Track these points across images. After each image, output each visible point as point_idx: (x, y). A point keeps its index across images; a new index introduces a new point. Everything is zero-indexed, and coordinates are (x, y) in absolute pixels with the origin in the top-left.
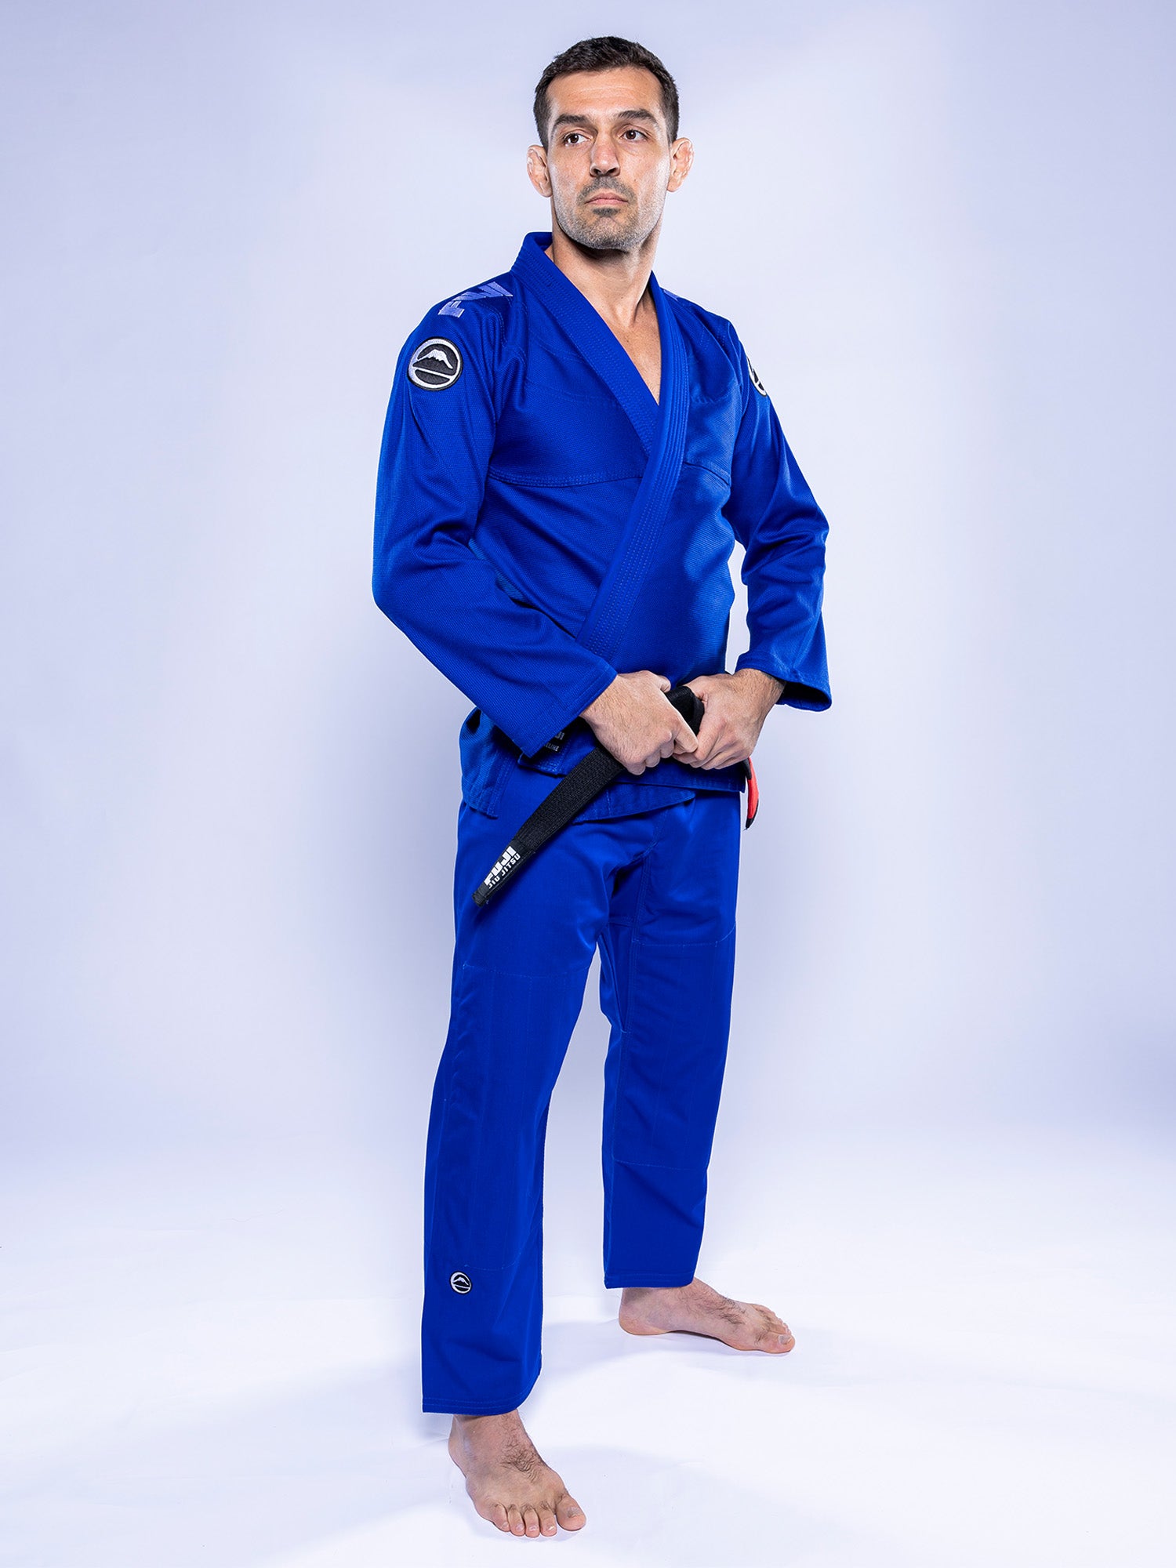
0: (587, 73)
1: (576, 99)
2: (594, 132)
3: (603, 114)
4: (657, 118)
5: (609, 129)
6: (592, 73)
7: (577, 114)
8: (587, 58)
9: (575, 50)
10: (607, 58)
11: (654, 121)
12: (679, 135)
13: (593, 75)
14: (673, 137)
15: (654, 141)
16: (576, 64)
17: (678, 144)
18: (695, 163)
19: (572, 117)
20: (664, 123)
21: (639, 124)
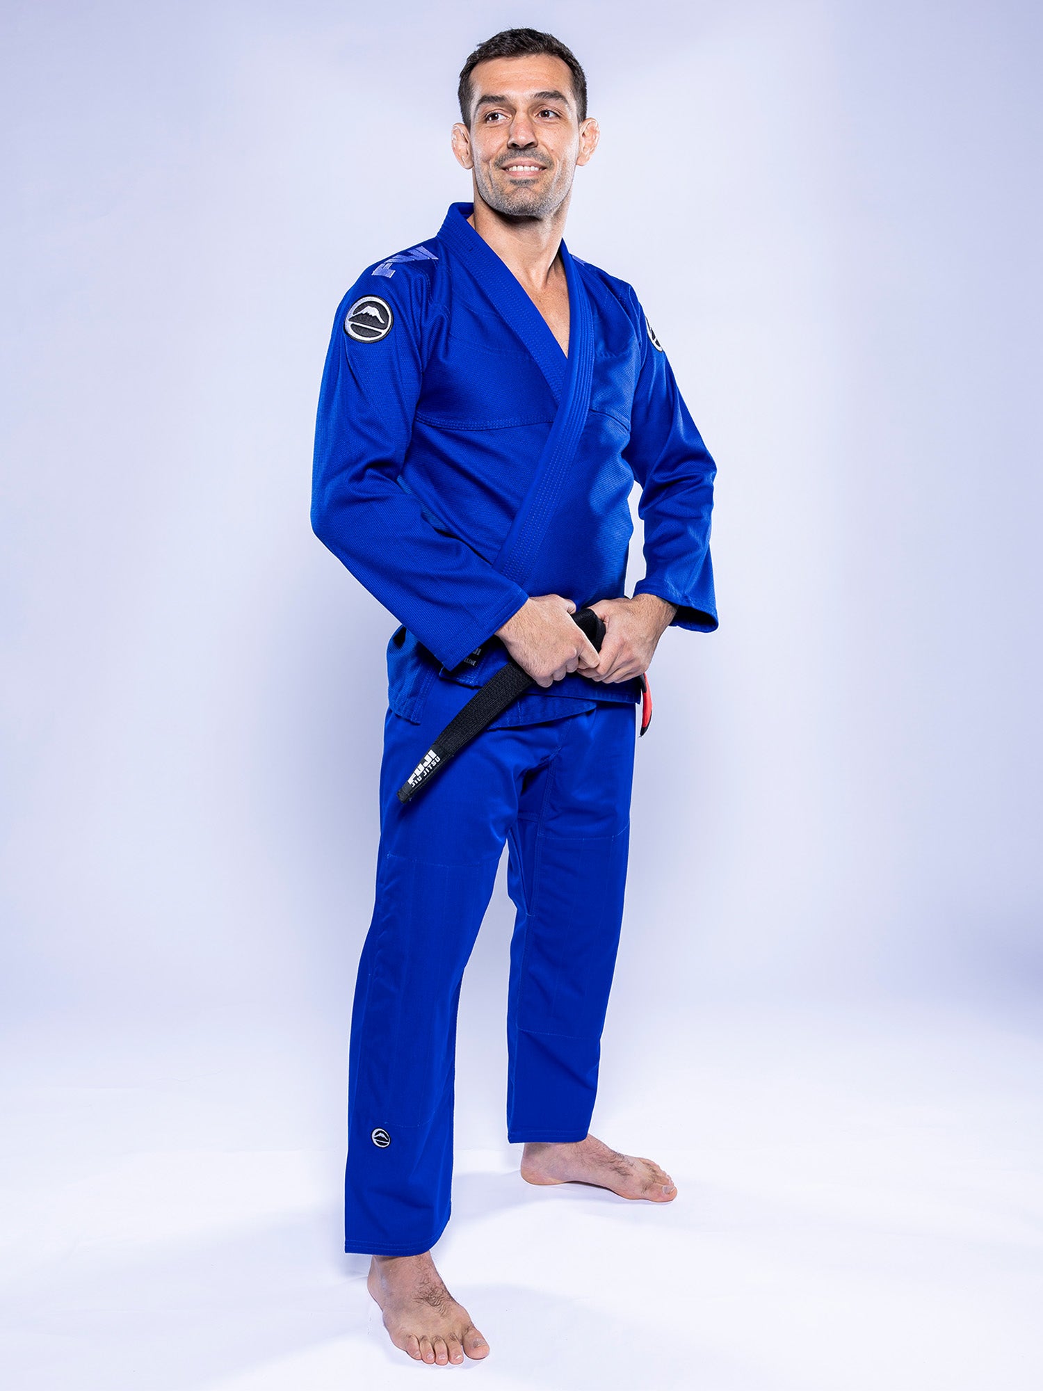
0: (506, 58)
1: (497, 82)
2: (513, 111)
3: (521, 96)
4: (568, 100)
5: (526, 109)
6: (511, 58)
7: (498, 94)
8: (506, 44)
9: (496, 38)
10: (526, 46)
11: (566, 102)
12: (588, 116)
13: (511, 60)
14: (583, 116)
15: (565, 120)
16: (496, 50)
17: (587, 122)
18: (602, 141)
19: (492, 97)
20: (575, 105)
21: (552, 104)
